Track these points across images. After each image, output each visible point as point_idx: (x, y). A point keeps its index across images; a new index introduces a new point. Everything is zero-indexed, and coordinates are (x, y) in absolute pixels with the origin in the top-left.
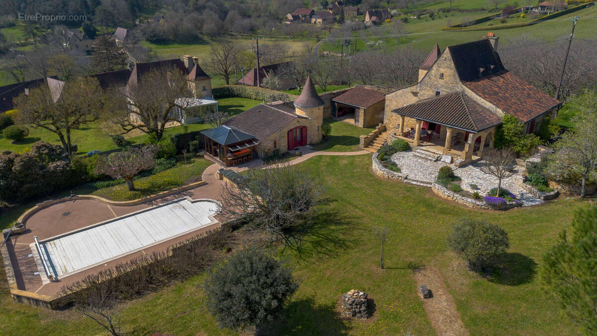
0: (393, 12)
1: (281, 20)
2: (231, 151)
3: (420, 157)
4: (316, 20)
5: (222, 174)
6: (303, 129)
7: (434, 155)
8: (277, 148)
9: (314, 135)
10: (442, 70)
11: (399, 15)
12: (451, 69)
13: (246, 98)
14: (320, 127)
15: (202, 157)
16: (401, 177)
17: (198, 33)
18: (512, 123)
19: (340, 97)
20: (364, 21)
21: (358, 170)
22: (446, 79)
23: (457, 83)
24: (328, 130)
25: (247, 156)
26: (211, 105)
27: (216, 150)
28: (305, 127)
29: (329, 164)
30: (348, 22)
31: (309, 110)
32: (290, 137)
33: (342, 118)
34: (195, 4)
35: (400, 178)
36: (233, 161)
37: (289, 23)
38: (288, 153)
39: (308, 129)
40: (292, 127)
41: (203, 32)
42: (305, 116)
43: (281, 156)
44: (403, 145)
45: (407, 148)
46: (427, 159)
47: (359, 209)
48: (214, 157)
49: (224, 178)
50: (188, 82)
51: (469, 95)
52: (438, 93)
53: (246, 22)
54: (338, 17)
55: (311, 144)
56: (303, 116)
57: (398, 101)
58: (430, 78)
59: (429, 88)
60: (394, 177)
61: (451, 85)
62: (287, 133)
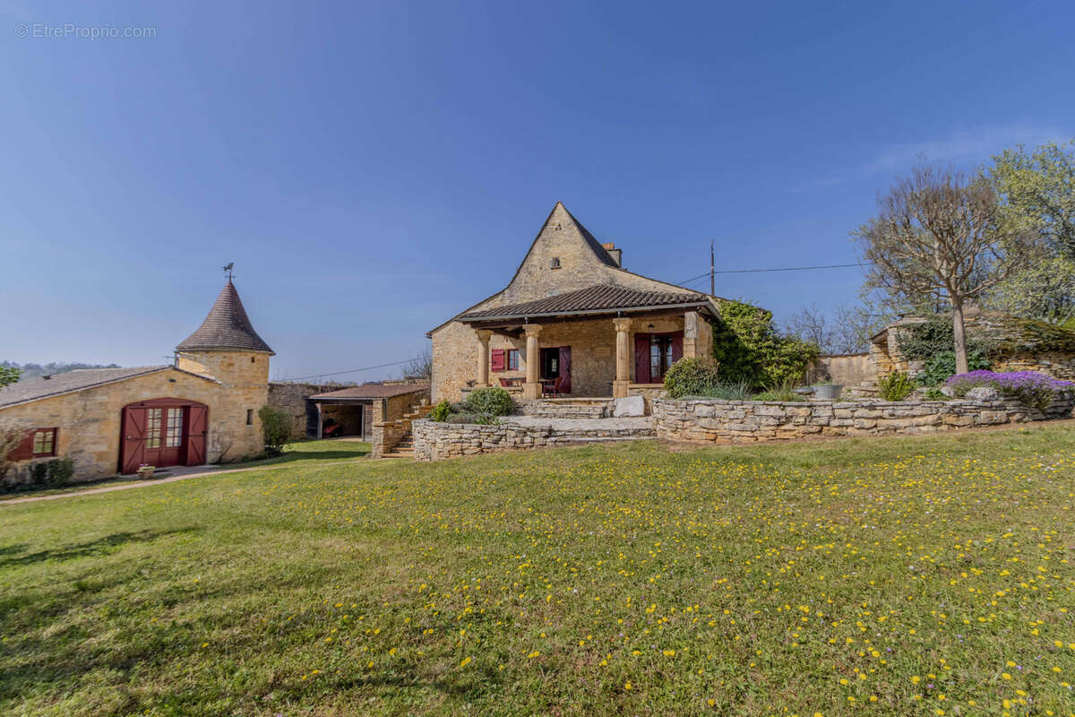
3: (555, 415)
6: (192, 411)
7: (591, 406)
8: (65, 455)
9: (232, 433)
10: (555, 251)
12: (575, 244)
14: (256, 413)
16: (531, 430)
19: (330, 394)
22: (567, 266)
23: (594, 269)
28: (199, 404)
31: (218, 358)
32: (131, 426)
35: (527, 440)
40: (146, 395)
42: (202, 374)
45: (510, 407)
46: (576, 417)
57: (463, 341)
58: (530, 273)
59: (532, 293)
60: (503, 439)
61: (579, 275)
62: (120, 411)
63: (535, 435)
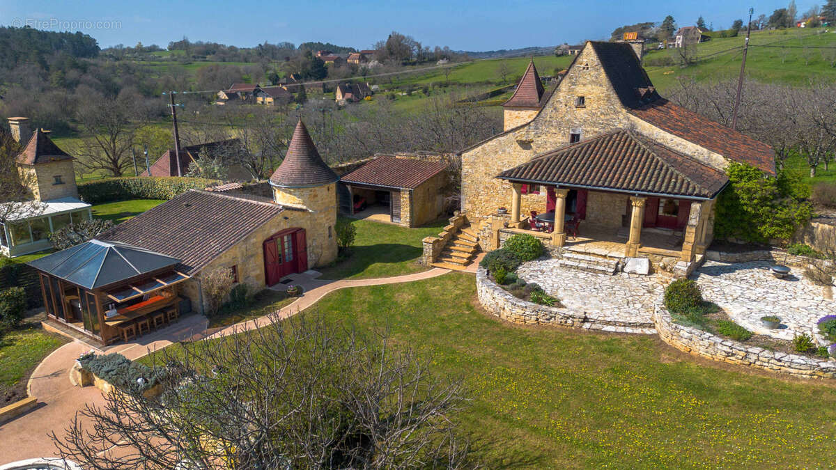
0: (374, 87)
1: (209, 101)
2: (115, 302)
3: (578, 267)
4: (264, 99)
5: (90, 369)
6: (297, 235)
7: (606, 260)
8: (241, 282)
9: (321, 245)
10: (581, 90)
11: (381, 91)
12: (601, 85)
13: (156, 199)
14: (333, 229)
15: (38, 326)
16: (573, 317)
17: (65, 119)
18: (750, 179)
19: (355, 173)
20: (335, 100)
21: (449, 311)
22: (591, 106)
23: (616, 112)
24: (348, 235)
25: (163, 310)
26: (75, 214)
27: (75, 303)
28: (300, 229)
29: (374, 307)
30: (312, 101)
31: (306, 192)
32: (268, 253)
33: (362, 214)
34: (62, 78)
35: (570, 321)
36: (125, 329)
37: (221, 104)
38: (269, 291)
39: (308, 234)
40: (273, 231)
41: (77, 118)
42: (299, 206)
43: (251, 300)
44: (534, 246)
45: (541, 253)
46: (595, 271)
47: (522, 425)
48: (70, 325)
49: (97, 379)
50: (19, 169)
51: (645, 133)
52: (575, 138)
53: (151, 103)
54: (296, 95)
55: (315, 268)
56: (295, 206)
57: (490, 163)
58: (555, 109)
59: (555, 128)
60: (553, 319)
61: (602, 117)
62: (261, 245)
63: (575, 320)
